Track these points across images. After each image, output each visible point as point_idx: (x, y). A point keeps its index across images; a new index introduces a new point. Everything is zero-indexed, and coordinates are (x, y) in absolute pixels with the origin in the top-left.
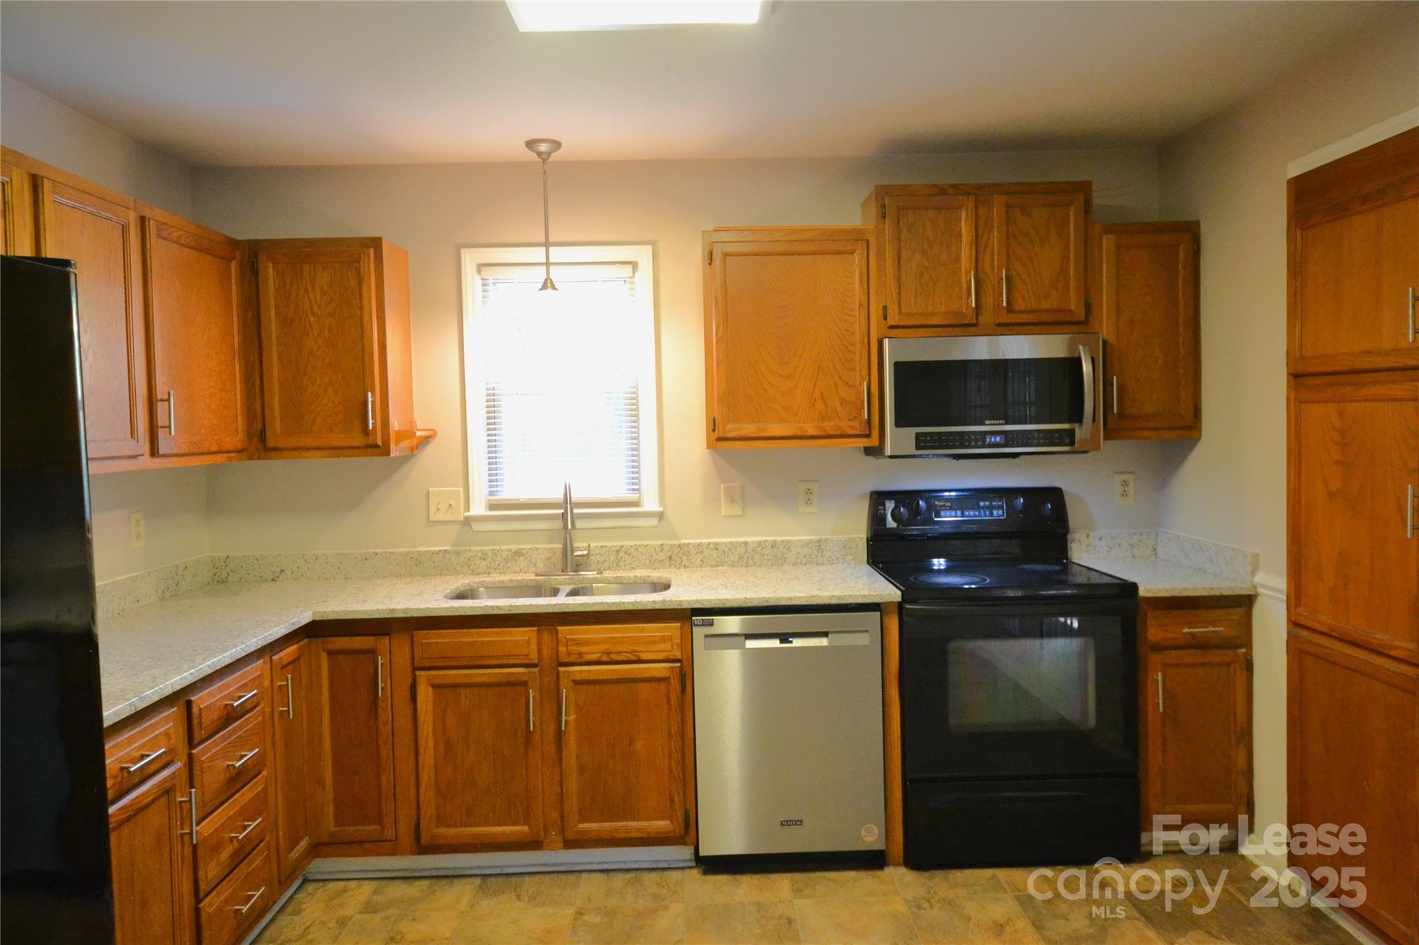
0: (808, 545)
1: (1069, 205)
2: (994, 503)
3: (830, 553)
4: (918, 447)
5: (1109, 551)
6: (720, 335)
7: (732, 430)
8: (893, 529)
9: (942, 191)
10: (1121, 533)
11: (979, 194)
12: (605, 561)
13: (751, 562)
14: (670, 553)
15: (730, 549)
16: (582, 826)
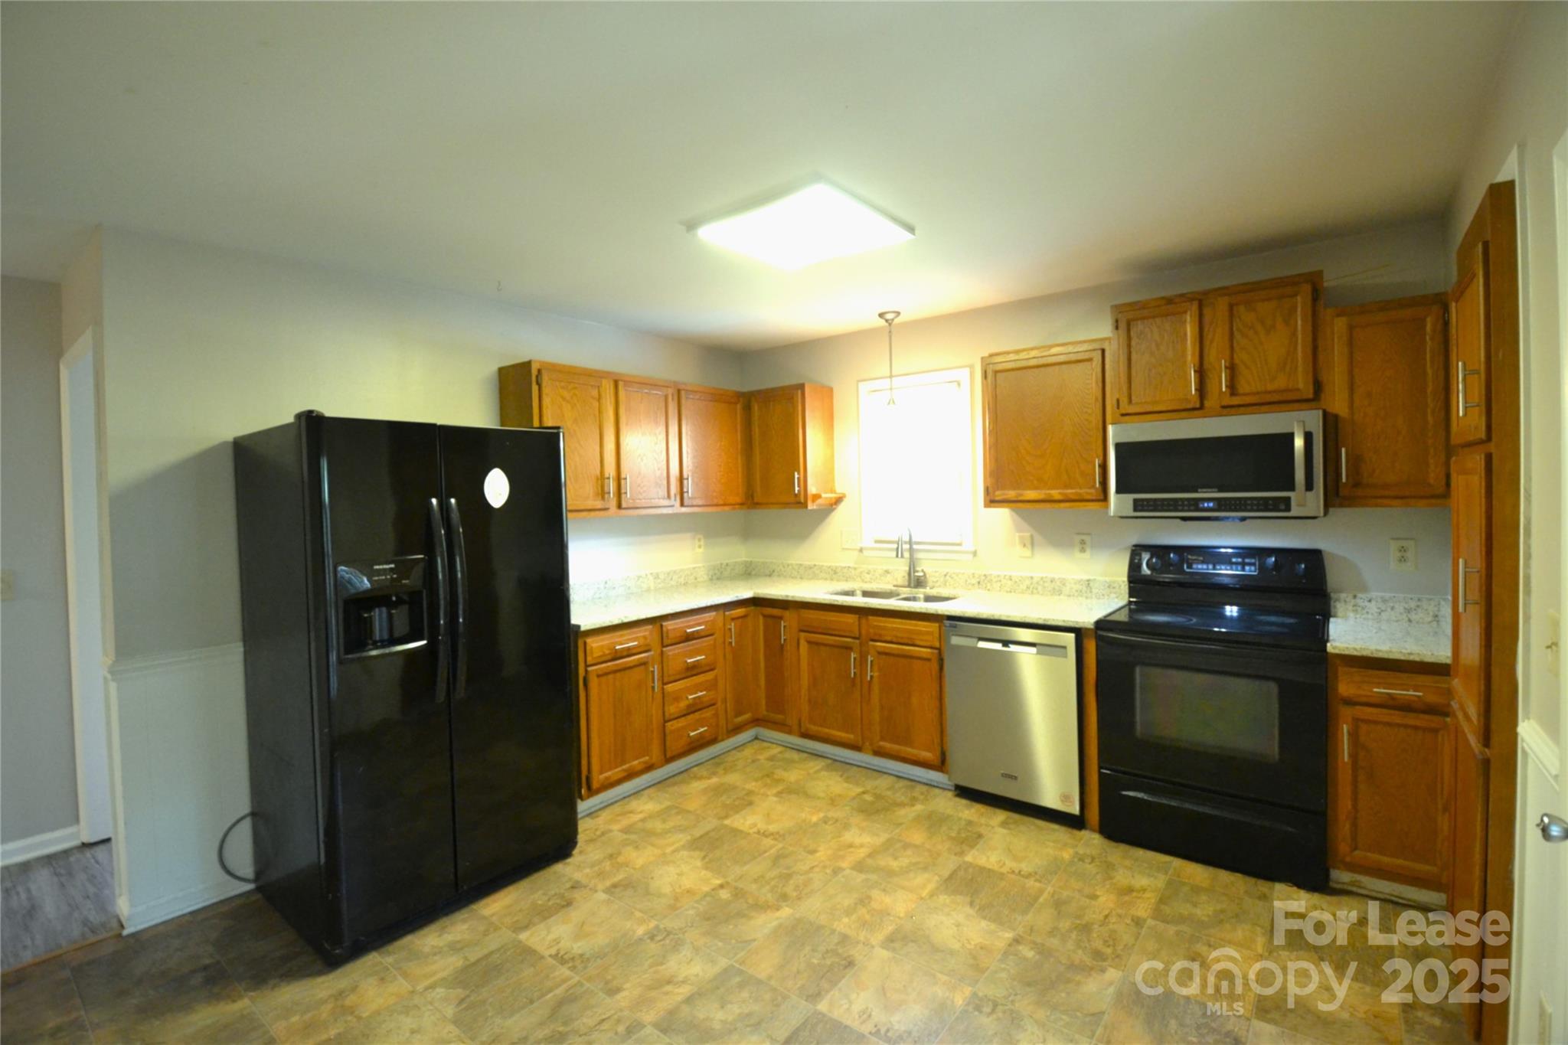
0: (1080, 582)
1: (1295, 295)
2: (1247, 560)
3: (1097, 590)
4: (1135, 510)
5: (1380, 613)
6: (991, 428)
7: (999, 495)
8: (1148, 575)
9: (1169, 301)
10: (1394, 597)
11: (1201, 301)
12: (937, 581)
13: (1035, 591)
14: (978, 580)
15: (1020, 580)
16: (882, 743)
